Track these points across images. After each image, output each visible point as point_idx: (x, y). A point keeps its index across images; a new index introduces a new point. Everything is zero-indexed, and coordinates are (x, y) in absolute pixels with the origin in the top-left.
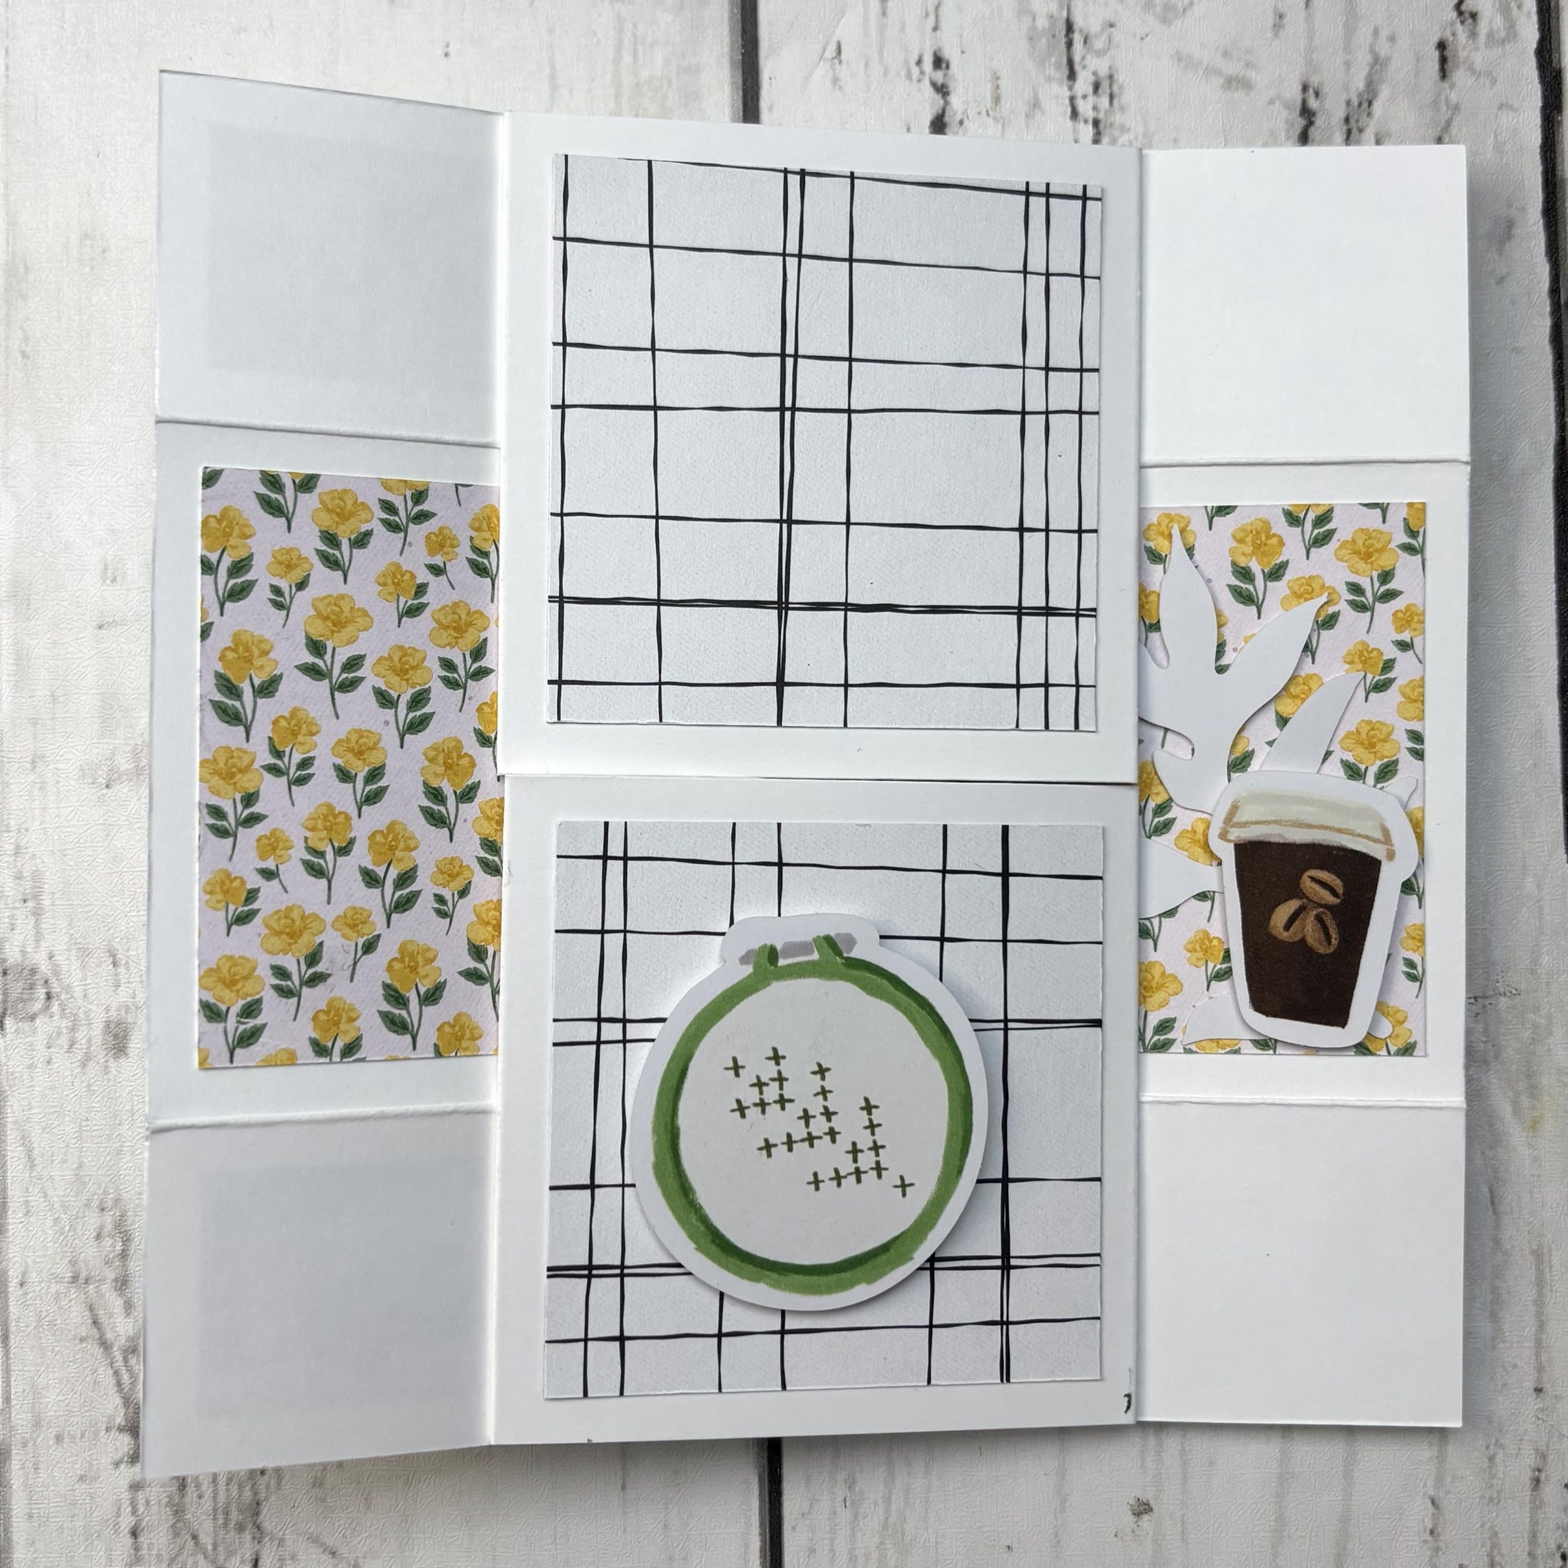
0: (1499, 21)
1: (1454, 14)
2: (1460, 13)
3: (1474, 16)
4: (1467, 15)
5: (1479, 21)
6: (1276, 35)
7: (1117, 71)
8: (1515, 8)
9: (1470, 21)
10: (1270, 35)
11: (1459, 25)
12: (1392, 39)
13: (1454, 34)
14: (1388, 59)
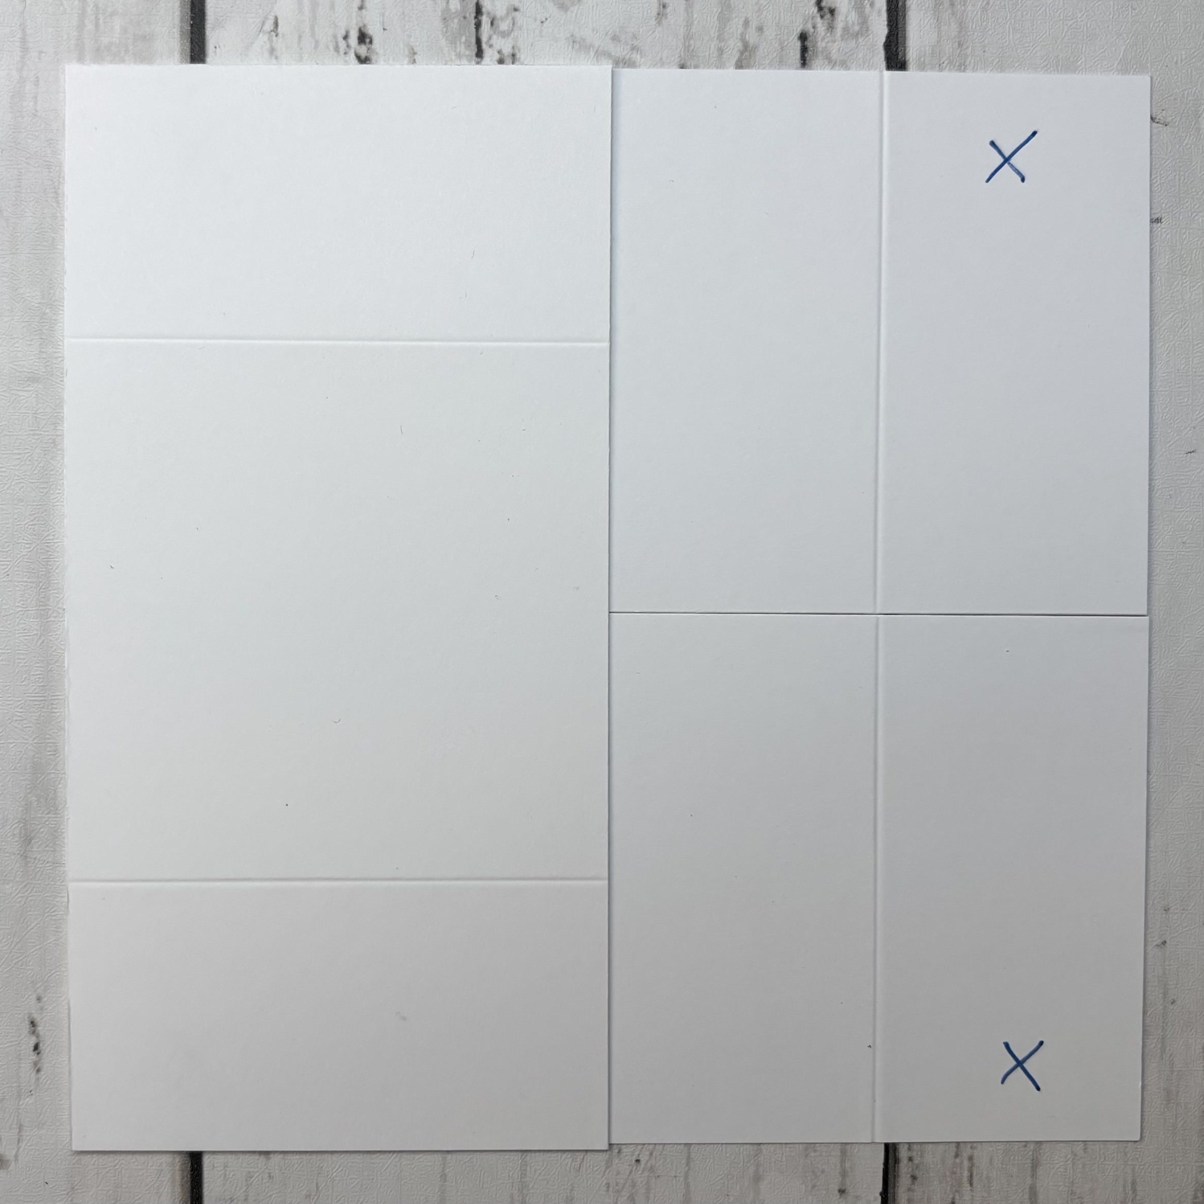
0: (853, 17)
1: (816, 9)
2: (820, 9)
3: (832, 11)
4: (826, 10)
5: (836, 16)
6: (659, 23)
7: (519, 50)
8: (868, 6)
9: (828, 16)
10: (653, 22)
11: (819, 19)
12: (760, 29)
13: (814, 27)
14: (755, 48)
